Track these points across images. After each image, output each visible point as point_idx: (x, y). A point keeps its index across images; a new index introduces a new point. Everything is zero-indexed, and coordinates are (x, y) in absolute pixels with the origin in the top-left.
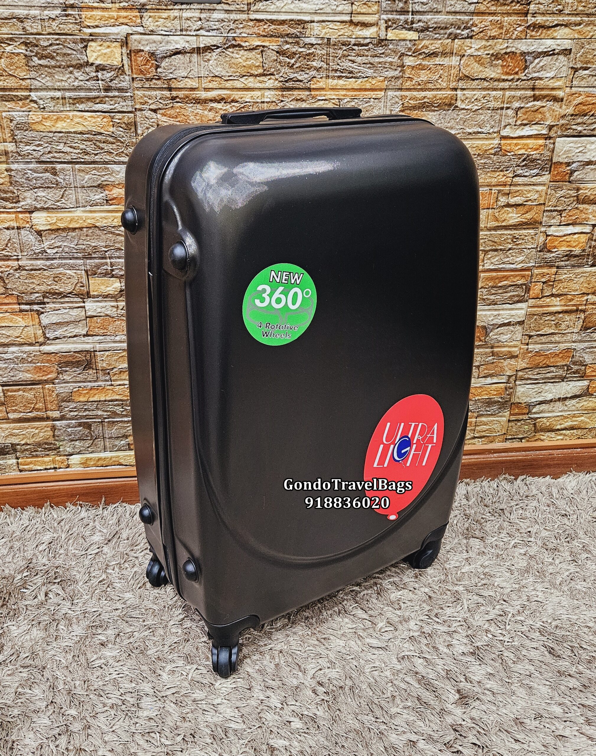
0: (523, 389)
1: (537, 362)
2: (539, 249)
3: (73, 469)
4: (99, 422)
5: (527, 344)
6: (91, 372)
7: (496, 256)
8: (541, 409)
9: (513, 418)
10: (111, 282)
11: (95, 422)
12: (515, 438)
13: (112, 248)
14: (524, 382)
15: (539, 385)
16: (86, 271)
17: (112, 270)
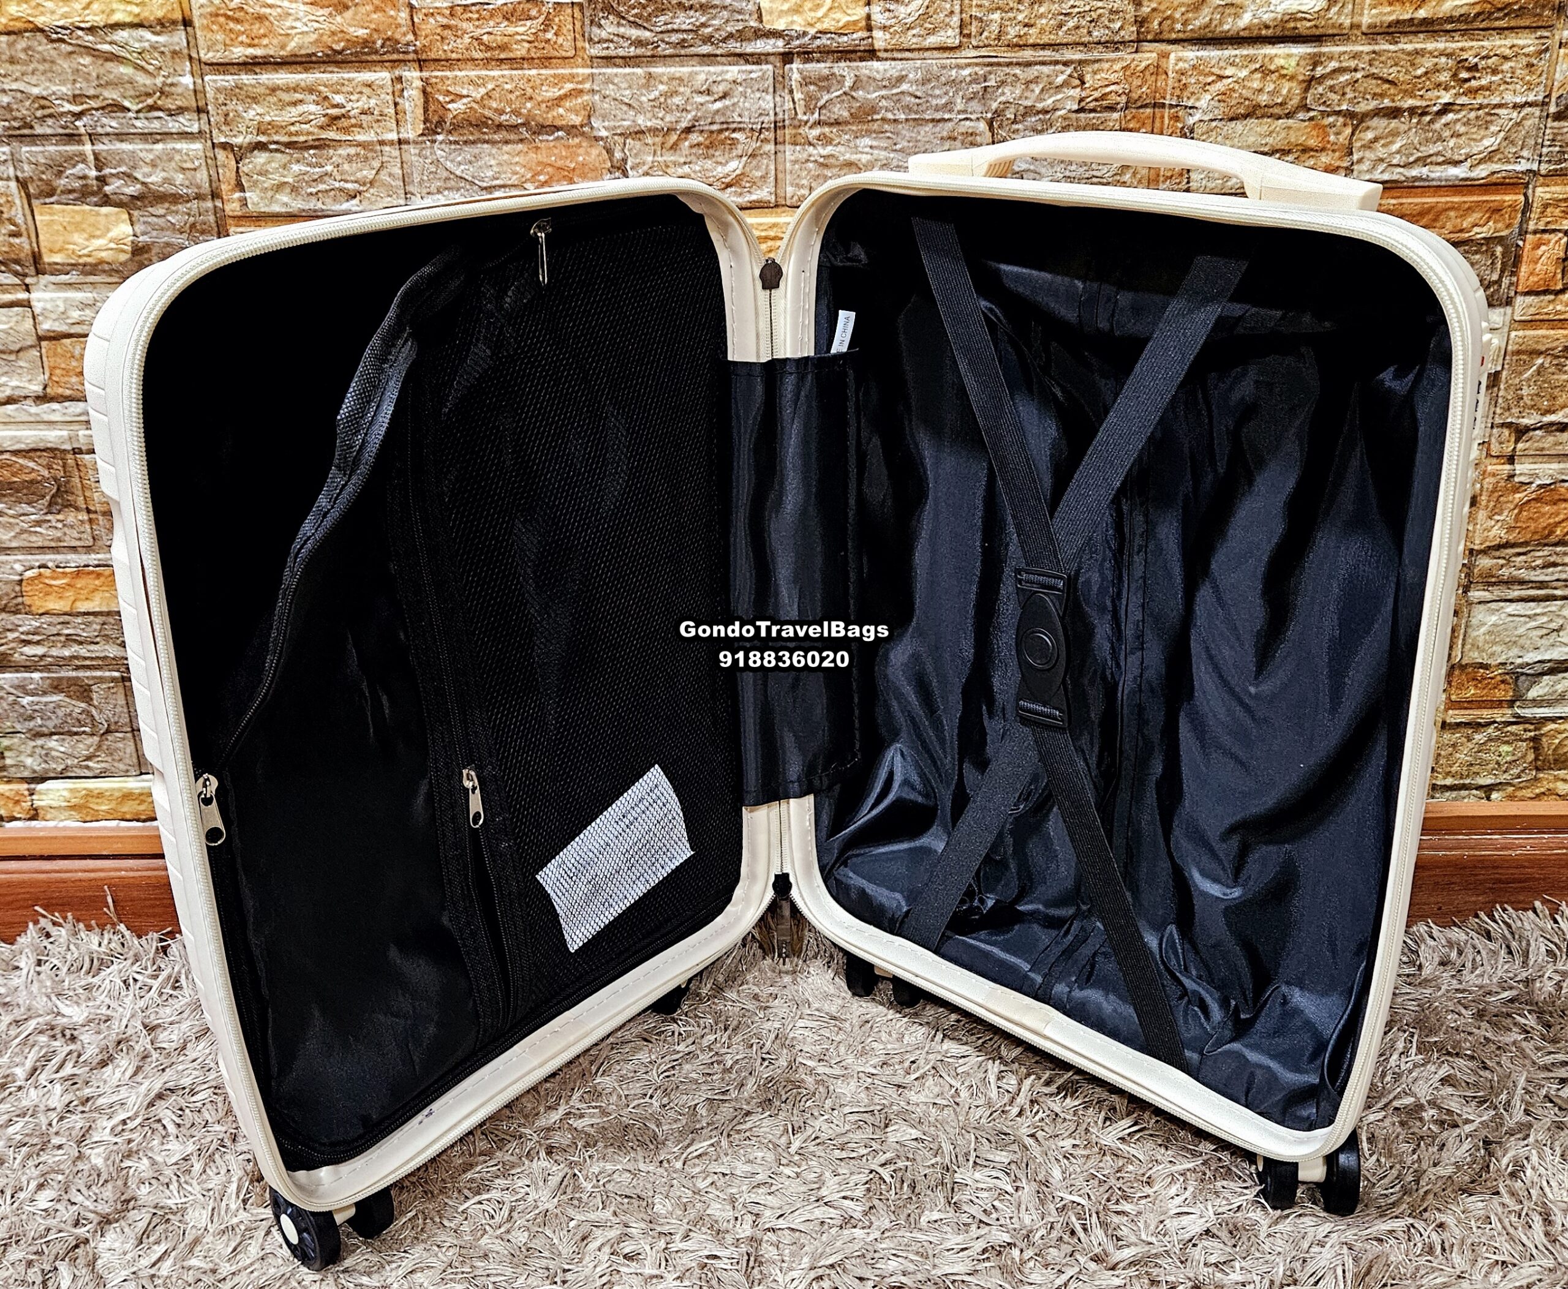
0: (1494, 619)
1: (1543, 522)
2: (1553, 109)
3: (51, 824)
4: (113, 680)
5: (1511, 460)
6: (71, 517)
7: (1395, 134)
8: (1560, 688)
9: (1455, 716)
10: (102, 220)
11: (101, 680)
12: (1464, 787)
13: (93, 104)
14: (1497, 592)
15: (1554, 606)
16: (23, 184)
17: (102, 180)
